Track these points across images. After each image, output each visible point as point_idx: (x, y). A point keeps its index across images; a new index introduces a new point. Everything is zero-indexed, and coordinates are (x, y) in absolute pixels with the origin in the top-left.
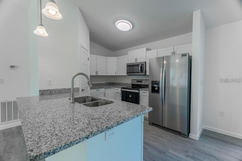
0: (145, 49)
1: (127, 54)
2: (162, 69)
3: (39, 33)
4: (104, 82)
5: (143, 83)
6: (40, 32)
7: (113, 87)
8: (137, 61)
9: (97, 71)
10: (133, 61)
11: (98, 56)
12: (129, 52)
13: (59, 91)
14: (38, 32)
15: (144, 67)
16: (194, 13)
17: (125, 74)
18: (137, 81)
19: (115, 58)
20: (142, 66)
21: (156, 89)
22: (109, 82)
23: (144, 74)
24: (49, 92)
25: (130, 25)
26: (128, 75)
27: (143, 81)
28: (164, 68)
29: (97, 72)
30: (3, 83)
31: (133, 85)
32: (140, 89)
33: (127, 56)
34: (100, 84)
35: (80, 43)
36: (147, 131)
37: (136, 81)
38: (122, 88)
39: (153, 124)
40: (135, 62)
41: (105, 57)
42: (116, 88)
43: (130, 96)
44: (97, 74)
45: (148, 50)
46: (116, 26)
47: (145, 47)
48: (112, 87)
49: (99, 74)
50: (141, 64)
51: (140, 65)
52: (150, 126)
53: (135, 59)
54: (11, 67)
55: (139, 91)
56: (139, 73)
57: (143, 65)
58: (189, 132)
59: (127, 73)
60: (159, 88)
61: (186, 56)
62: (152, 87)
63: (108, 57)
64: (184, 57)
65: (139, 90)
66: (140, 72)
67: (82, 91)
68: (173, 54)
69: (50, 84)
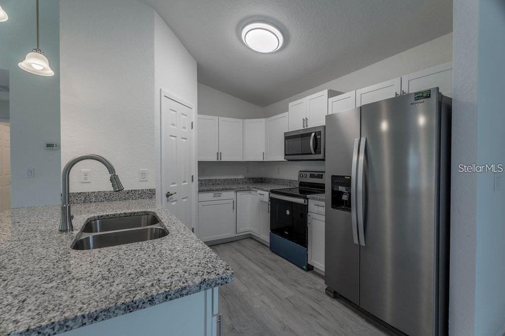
0: (325, 92)
1: (287, 110)
2: (357, 141)
3: (32, 67)
4: (241, 177)
6: (33, 65)
7: (255, 188)
8: (307, 126)
9: (220, 152)
10: (297, 126)
11: (221, 118)
12: (290, 105)
13: (106, 196)
14: (30, 65)
15: (322, 139)
17: (281, 157)
18: (312, 176)
20: (318, 137)
21: (345, 197)
22: (253, 177)
23: (320, 156)
25: (279, 38)
26: (289, 160)
28: (363, 140)
29: (220, 154)
30: (34, 177)
31: (302, 184)
32: (308, 196)
33: (286, 114)
34: (231, 180)
35: (161, 90)
36: (311, 315)
37: (309, 174)
38: (272, 191)
39: (336, 295)
40: (304, 127)
41: (241, 120)
42: (259, 192)
43: (288, 212)
44: (219, 158)
45: (332, 94)
47: (326, 89)
48: (253, 188)
49: (224, 158)
50: (315, 132)
51: (313, 134)
52: (328, 299)
53: (304, 120)
54: (49, 145)
55: (306, 200)
56: (311, 154)
57: (319, 133)
59: (286, 155)
60: (349, 196)
61: (429, 97)
63: (247, 121)
64: (423, 102)
65: (308, 199)
66: (313, 152)
67: (168, 196)
69: (86, 181)
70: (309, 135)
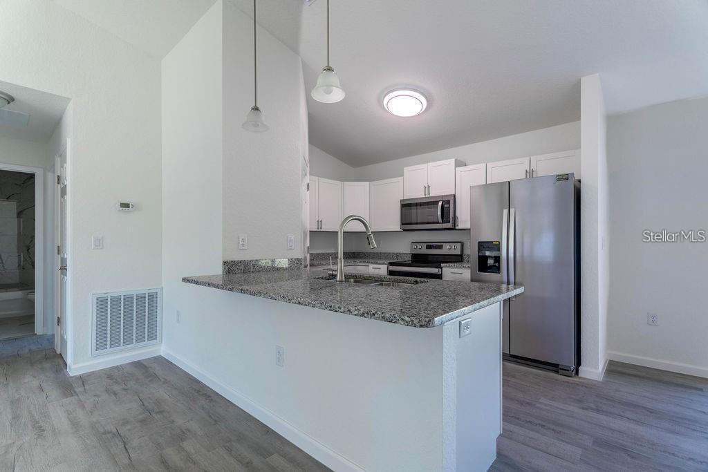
0: (452, 161)
1: (402, 175)
2: (506, 211)
5: (446, 250)
7: (365, 262)
8: (429, 194)
10: (417, 194)
11: (321, 179)
12: (406, 169)
15: (451, 208)
16: (583, 80)
17: (396, 227)
18: (429, 247)
19: (367, 184)
20: (446, 205)
21: (491, 262)
23: (449, 225)
24: (242, 268)
25: (423, 102)
26: (404, 230)
27: (446, 247)
28: (512, 211)
29: (321, 221)
30: (102, 248)
31: (415, 256)
32: (442, 265)
33: (400, 179)
37: (425, 245)
38: (391, 264)
40: (425, 195)
41: (339, 183)
44: (320, 227)
45: (459, 164)
46: (386, 107)
47: (452, 158)
48: (361, 262)
50: (444, 201)
51: (440, 203)
53: (425, 187)
55: (440, 269)
56: (438, 223)
57: (448, 202)
58: (579, 363)
59: (402, 224)
60: (497, 259)
61: (567, 179)
62: (479, 256)
64: (563, 183)
65: (442, 268)
66: (440, 220)
68: (528, 174)
69: (243, 248)
70: (436, 203)
